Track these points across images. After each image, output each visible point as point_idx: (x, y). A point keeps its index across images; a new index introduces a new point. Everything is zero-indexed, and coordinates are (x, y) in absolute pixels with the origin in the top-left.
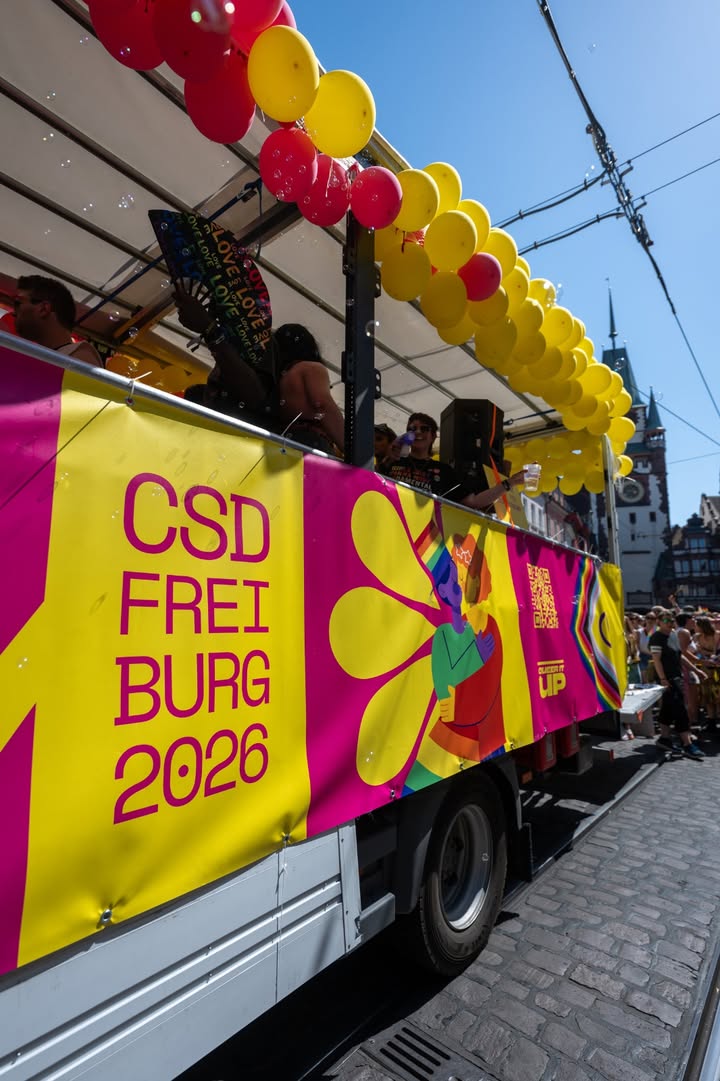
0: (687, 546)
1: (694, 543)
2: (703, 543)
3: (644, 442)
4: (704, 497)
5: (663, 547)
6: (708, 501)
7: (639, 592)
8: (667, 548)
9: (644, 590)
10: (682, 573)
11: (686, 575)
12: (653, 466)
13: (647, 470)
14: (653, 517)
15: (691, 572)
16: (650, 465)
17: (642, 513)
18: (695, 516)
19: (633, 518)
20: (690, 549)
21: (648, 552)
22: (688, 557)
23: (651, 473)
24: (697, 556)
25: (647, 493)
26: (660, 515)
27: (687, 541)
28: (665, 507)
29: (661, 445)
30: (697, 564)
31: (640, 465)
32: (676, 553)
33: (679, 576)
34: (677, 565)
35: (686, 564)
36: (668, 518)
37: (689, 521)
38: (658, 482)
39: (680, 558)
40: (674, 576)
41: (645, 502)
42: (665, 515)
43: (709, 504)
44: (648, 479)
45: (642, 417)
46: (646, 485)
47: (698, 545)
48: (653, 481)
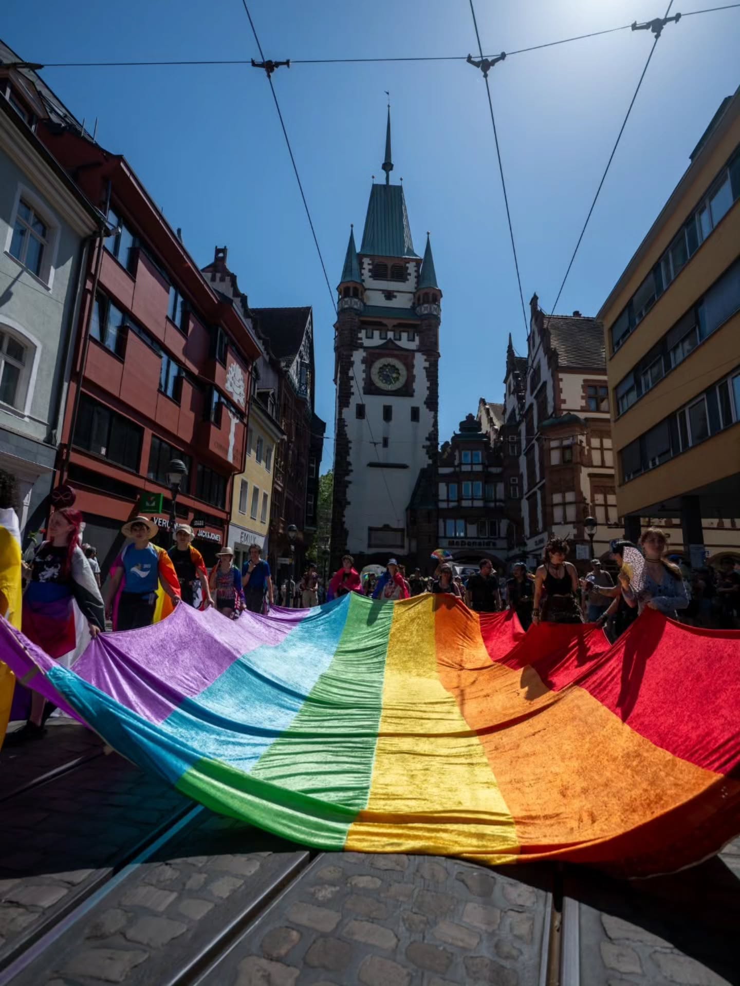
0: (456, 462)
1: (467, 456)
2: (480, 455)
3: (413, 308)
4: (483, 402)
5: (424, 461)
6: (487, 407)
7: (386, 528)
8: (430, 462)
9: (394, 525)
10: (448, 501)
11: (452, 504)
12: (421, 342)
13: (413, 346)
14: (415, 414)
15: (460, 499)
16: (417, 338)
17: (401, 406)
18: (470, 417)
19: (388, 413)
20: (460, 464)
21: (404, 467)
22: (456, 478)
23: (418, 351)
24: (471, 476)
25: (411, 378)
26: (424, 412)
27: (457, 453)
28: (432, 403)
29: (435, 313)
30: (468, 487)
31: (404, 335)
32: (443, 471)
33: (443, 505)
34: (442, 488)
35: (454, 486)
36: (436, 417)
37: (462, 424)
38: (427, 364)
39: (447, 478)
40: (437, 505)
41: (407, 391)
42: (433, 413)
43: (488, 411)
44: (413, 357)
45: (414, 274)
46: (410, 367)
47: (471, 461)
48: (420, 361)
